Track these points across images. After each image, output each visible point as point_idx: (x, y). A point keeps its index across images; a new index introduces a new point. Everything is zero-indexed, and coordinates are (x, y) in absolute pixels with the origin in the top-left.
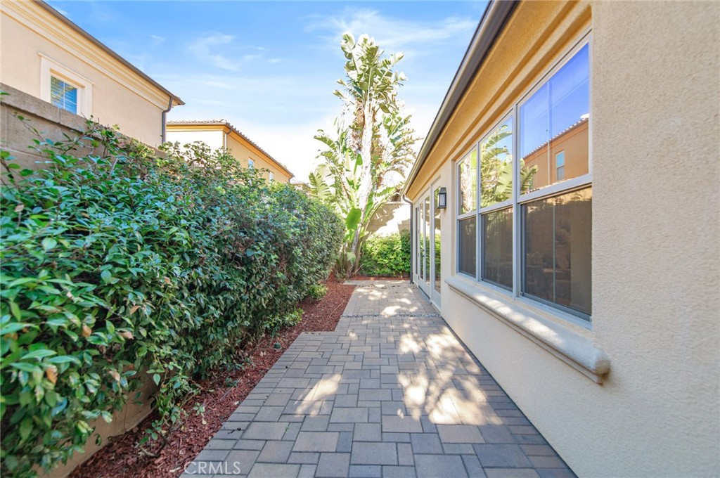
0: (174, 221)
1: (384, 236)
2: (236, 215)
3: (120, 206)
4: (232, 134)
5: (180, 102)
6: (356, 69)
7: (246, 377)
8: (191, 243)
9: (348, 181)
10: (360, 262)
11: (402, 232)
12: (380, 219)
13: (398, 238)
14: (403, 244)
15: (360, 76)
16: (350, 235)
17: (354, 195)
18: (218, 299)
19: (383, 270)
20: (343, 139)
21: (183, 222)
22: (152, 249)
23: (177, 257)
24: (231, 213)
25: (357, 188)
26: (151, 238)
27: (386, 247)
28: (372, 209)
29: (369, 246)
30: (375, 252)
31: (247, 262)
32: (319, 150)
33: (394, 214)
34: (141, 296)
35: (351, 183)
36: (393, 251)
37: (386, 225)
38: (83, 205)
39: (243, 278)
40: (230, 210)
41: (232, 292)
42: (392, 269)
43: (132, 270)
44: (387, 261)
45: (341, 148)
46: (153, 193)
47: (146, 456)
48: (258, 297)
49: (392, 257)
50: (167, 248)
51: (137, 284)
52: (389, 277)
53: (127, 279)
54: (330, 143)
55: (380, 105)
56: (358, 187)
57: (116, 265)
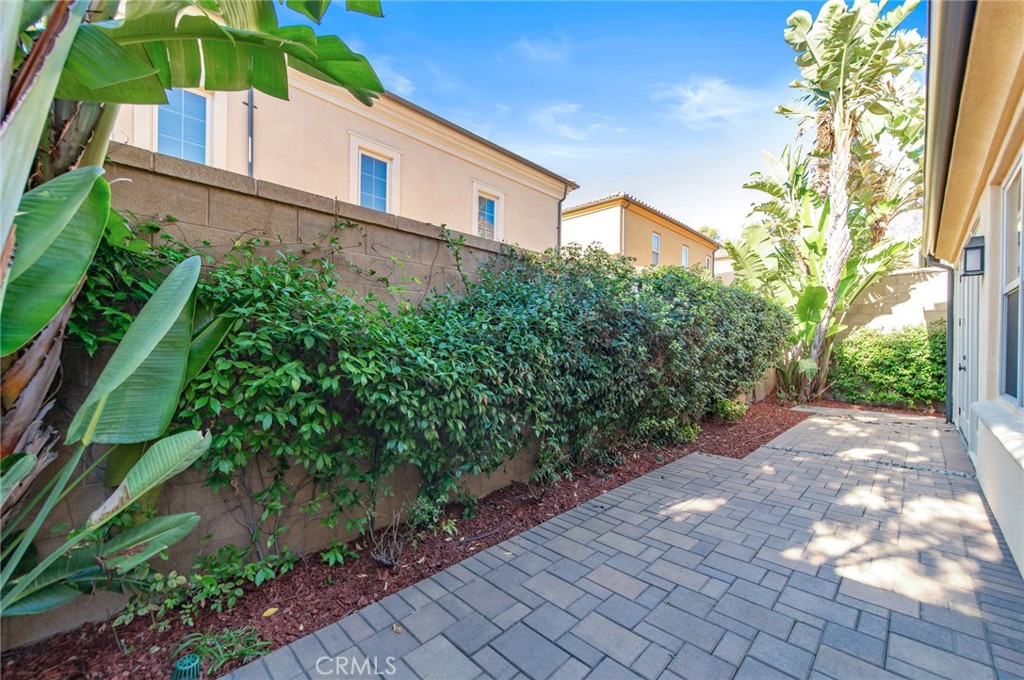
0: (548, 314)
1: (887, 332)
2: (602, 307)
3: (517, 304)
4: (632, 207)
5: (575, 186)
6: (816, 62)
7: (619, 475)
8: (561, 330)
9: (806, 243)
10: (829, 377)
11: (931, 325)
12: (877, 303)
13: (923, 337)
14: (934, 349)
15: (825, 69)
16: (807, 331)
17: (817, 265)
18: (585, 385)
19: (882, 394)
20: (798, 176)
21: (555, 313)
22: (535, 334)
23: (550, 341)
24: (597, 305)
25: (825, 254)
26: (534, 326)
27: (890, 353)
28: (856, 285)
29: (849, 351)
30: (865, 362)
31: (612, 352)
32: (753, 204)
33: (912, 293)
34: (527, 366)
35: (813, 247)
36: (906, 362)
37: (890, 313)
38: (498, 305)
39: (609, 368)
40: (597, 302)
41: (599, 380)
42: (907, 395)
43: (522, 347)
44: (892, 379)
45: (794, 191)
46: (537, 292)
47: (533, 498)
48: (628, 392)
49: (905, 372)
50: (544, 333)
51: (525, 357)
52: (899, 407)
53: (519, 352)
54: (771, 189)
55: (866, 105)
56: (825, 250)
57: (514, 343)
